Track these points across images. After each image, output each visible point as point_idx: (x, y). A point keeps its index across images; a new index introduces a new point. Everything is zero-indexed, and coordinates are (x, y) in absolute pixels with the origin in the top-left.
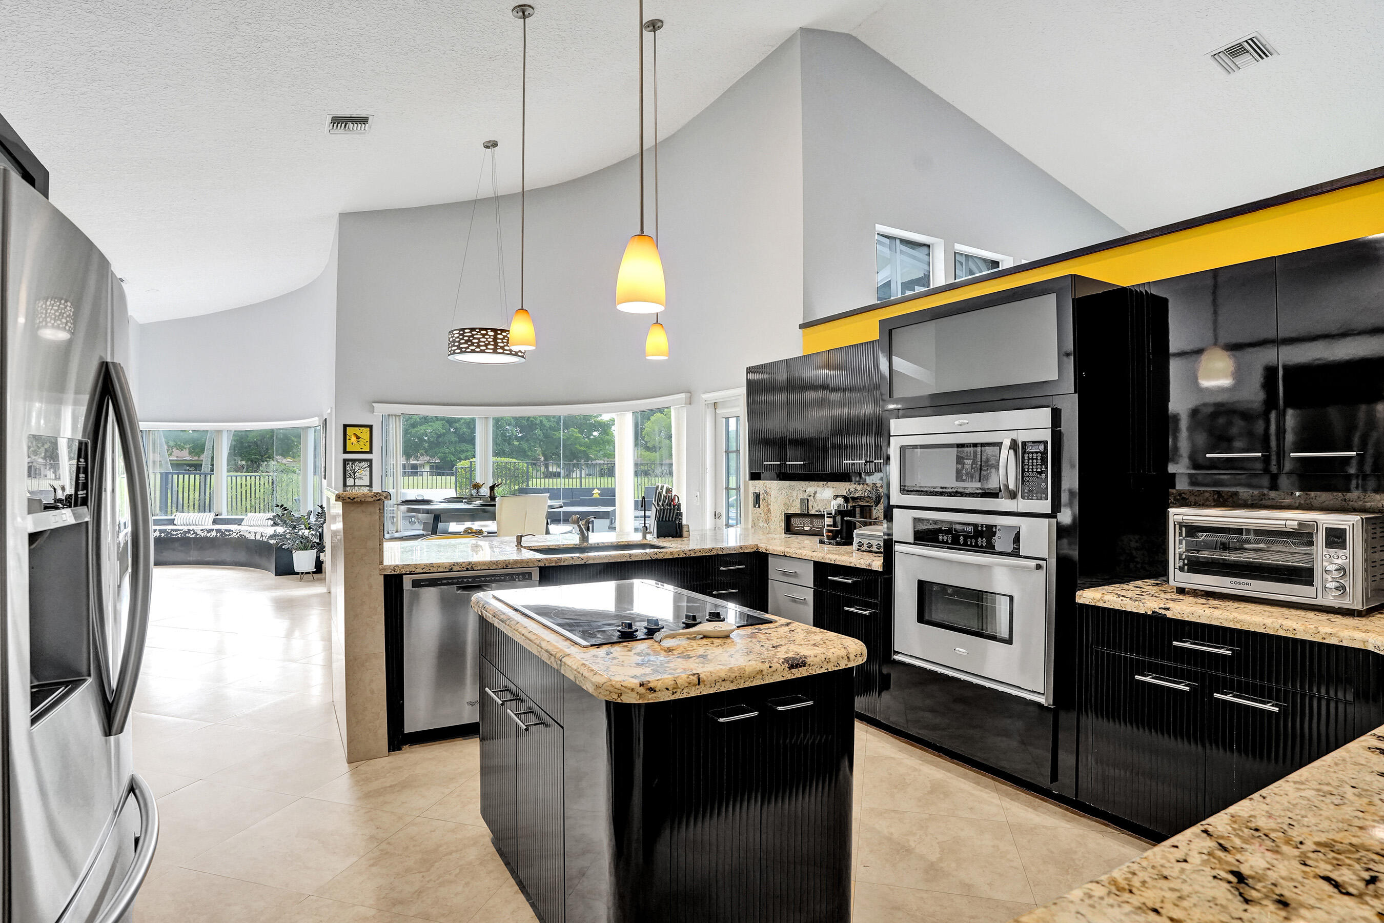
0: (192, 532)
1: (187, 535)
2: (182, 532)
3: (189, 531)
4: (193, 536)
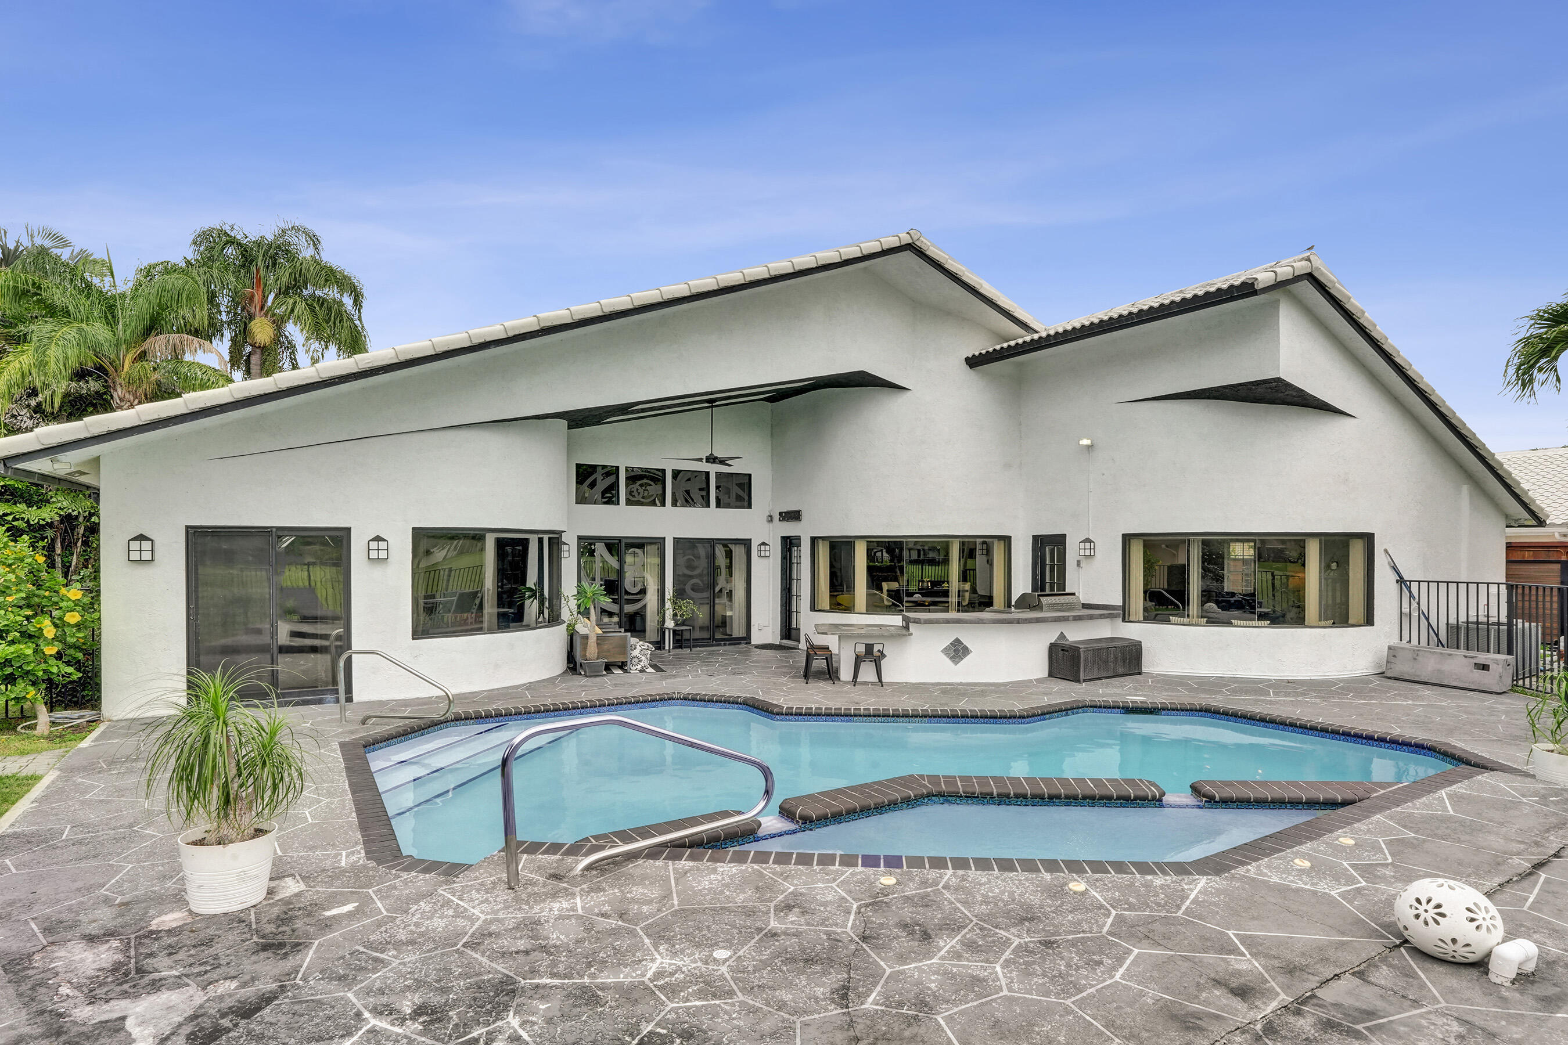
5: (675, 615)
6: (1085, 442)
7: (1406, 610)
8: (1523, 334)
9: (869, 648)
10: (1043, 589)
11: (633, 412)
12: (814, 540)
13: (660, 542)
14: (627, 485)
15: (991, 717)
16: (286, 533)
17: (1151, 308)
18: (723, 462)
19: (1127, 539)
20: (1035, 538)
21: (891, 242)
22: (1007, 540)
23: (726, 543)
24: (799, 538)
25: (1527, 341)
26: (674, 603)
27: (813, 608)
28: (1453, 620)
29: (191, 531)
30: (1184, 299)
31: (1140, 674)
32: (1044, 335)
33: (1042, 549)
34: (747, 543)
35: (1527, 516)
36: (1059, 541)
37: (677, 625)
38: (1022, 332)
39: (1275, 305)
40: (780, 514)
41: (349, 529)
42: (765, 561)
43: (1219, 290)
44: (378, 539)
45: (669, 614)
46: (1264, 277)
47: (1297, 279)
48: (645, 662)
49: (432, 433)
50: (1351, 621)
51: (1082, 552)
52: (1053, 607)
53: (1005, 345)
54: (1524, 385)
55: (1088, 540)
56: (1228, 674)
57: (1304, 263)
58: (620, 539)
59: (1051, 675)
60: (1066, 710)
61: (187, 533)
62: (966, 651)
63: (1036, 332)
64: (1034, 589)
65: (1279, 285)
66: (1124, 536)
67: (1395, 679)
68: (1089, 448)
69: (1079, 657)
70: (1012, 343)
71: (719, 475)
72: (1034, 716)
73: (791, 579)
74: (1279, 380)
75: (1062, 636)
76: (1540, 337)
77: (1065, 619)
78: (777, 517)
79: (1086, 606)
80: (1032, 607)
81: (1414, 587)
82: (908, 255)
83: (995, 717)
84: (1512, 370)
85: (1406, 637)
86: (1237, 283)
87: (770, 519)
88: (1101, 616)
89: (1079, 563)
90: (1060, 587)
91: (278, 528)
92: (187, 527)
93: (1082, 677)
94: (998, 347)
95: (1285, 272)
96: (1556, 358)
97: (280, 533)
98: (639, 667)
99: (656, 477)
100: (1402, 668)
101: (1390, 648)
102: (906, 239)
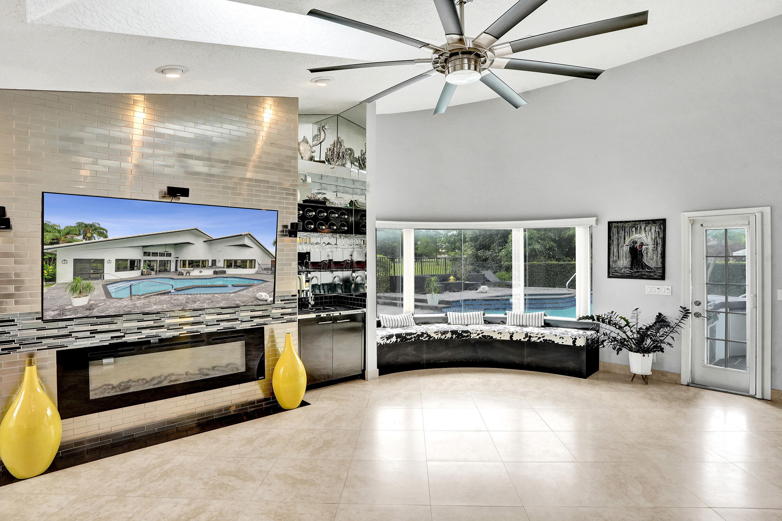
0: (425, 335)
1: (421, 338)
2: (415, 335)
3: (423, 334)
4: (427, 339)
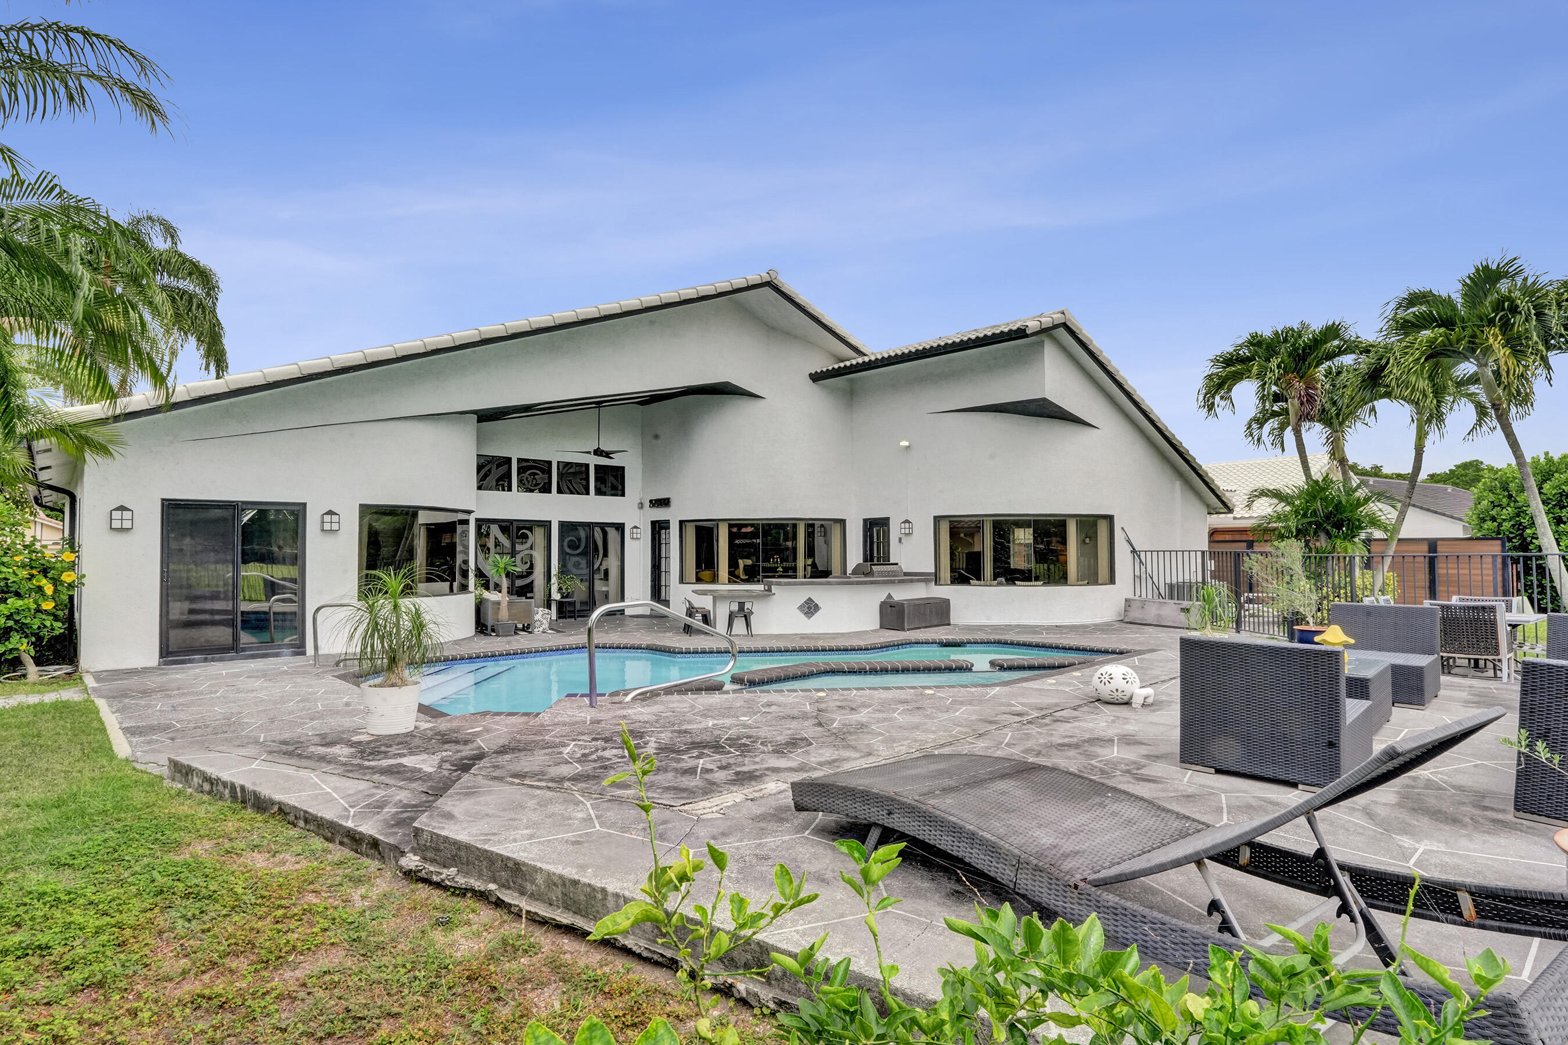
5: (560, 589)
6: (904, 443)
7: (1137, 573)
8: (1208, 372)
9: (741, 605)
10: (872, 560)
11: (538, 410)
12: (681, 522)
13: (546, 525)
14: (518, 475)
15: (844, 650)
16: (249, 506)
17: (954, 342)
18: (607, 455)
19: (937, 519)
20: (865, 521)
21: (754, 278)
22: (842, 522)
23: (603, 526)
24: (668, 522)
25: (1210, 377)
26: (560, 578)
27: (682, 581)
28: (1168, 581)
29: (166, 503)
30: (977, 338)
31: (949, 624)
32: (873, 358)
33: (871, 530)
34: (620, 527)
35: (1220, 505)
36: (883, 523)
37: (562, 597)
38: (854, 354)
39: (1041, 344)
40: (651, 501)
41: (304, 505)
42: (636, 542)
43: (1002, 332)
44: (330, 513)
45: (554, 588)
46: (1033, 325)
47: (1055, 327)
48: (546, 625)
49: (380, 423)
50: (1100, 581)
51: (903, 531)
52: (882, 574)
53: (842, 365)
54: (1210, 410)
55: (907, 521)
56: (1014, 622)
57: (1059, 315)
58: (511, 522)
59: (881, 627)
60: (898, 645)
61: (163, 504)
62: (817, 608)
63: (865, 355)
64: (865, 560)
65: (1045, 331)
66: (935, 518)
67: (1131, 623)
68: (908, 447)
69: (903, 611)
70: (848, 363)
71: (598, 467)
72: (875, 648)
73: (660, 558)
74: (1045, 400)
75: (890, 596)
76: (1217, 374)
77: (892, 582)
78: (647, 504)
79: (906, 574)
80: (866, 575)
81: (1142, 555)
82: (767, 290)
83: (847, 650)
84: (1201, 398)
85: (1138, 593)
86: (1014, 328)
87: (641, 506)
88: (919, 581)
89: (900, 540)
90: (885, 559)
91: (243, 502)
92: (163, 500)
93: (906, 627)
94: (836, 366)
95: (1047, 321)
96: (1230, 390)
97: (244, 507)
98: (541, 629)
99: (545, 467)
100: (1135, 614)
101: (1126, 600)
102: (766, 278)
